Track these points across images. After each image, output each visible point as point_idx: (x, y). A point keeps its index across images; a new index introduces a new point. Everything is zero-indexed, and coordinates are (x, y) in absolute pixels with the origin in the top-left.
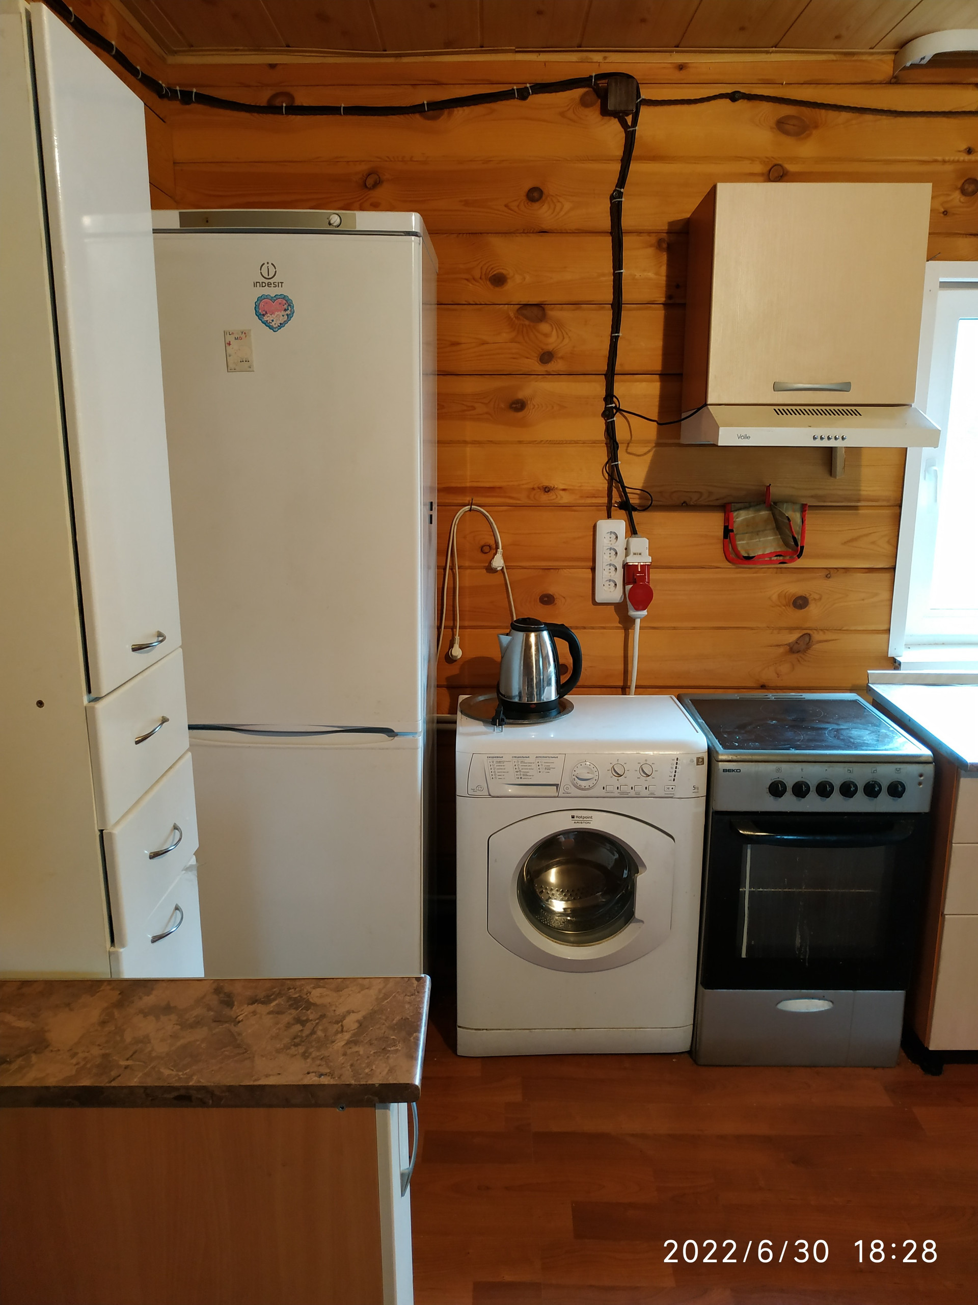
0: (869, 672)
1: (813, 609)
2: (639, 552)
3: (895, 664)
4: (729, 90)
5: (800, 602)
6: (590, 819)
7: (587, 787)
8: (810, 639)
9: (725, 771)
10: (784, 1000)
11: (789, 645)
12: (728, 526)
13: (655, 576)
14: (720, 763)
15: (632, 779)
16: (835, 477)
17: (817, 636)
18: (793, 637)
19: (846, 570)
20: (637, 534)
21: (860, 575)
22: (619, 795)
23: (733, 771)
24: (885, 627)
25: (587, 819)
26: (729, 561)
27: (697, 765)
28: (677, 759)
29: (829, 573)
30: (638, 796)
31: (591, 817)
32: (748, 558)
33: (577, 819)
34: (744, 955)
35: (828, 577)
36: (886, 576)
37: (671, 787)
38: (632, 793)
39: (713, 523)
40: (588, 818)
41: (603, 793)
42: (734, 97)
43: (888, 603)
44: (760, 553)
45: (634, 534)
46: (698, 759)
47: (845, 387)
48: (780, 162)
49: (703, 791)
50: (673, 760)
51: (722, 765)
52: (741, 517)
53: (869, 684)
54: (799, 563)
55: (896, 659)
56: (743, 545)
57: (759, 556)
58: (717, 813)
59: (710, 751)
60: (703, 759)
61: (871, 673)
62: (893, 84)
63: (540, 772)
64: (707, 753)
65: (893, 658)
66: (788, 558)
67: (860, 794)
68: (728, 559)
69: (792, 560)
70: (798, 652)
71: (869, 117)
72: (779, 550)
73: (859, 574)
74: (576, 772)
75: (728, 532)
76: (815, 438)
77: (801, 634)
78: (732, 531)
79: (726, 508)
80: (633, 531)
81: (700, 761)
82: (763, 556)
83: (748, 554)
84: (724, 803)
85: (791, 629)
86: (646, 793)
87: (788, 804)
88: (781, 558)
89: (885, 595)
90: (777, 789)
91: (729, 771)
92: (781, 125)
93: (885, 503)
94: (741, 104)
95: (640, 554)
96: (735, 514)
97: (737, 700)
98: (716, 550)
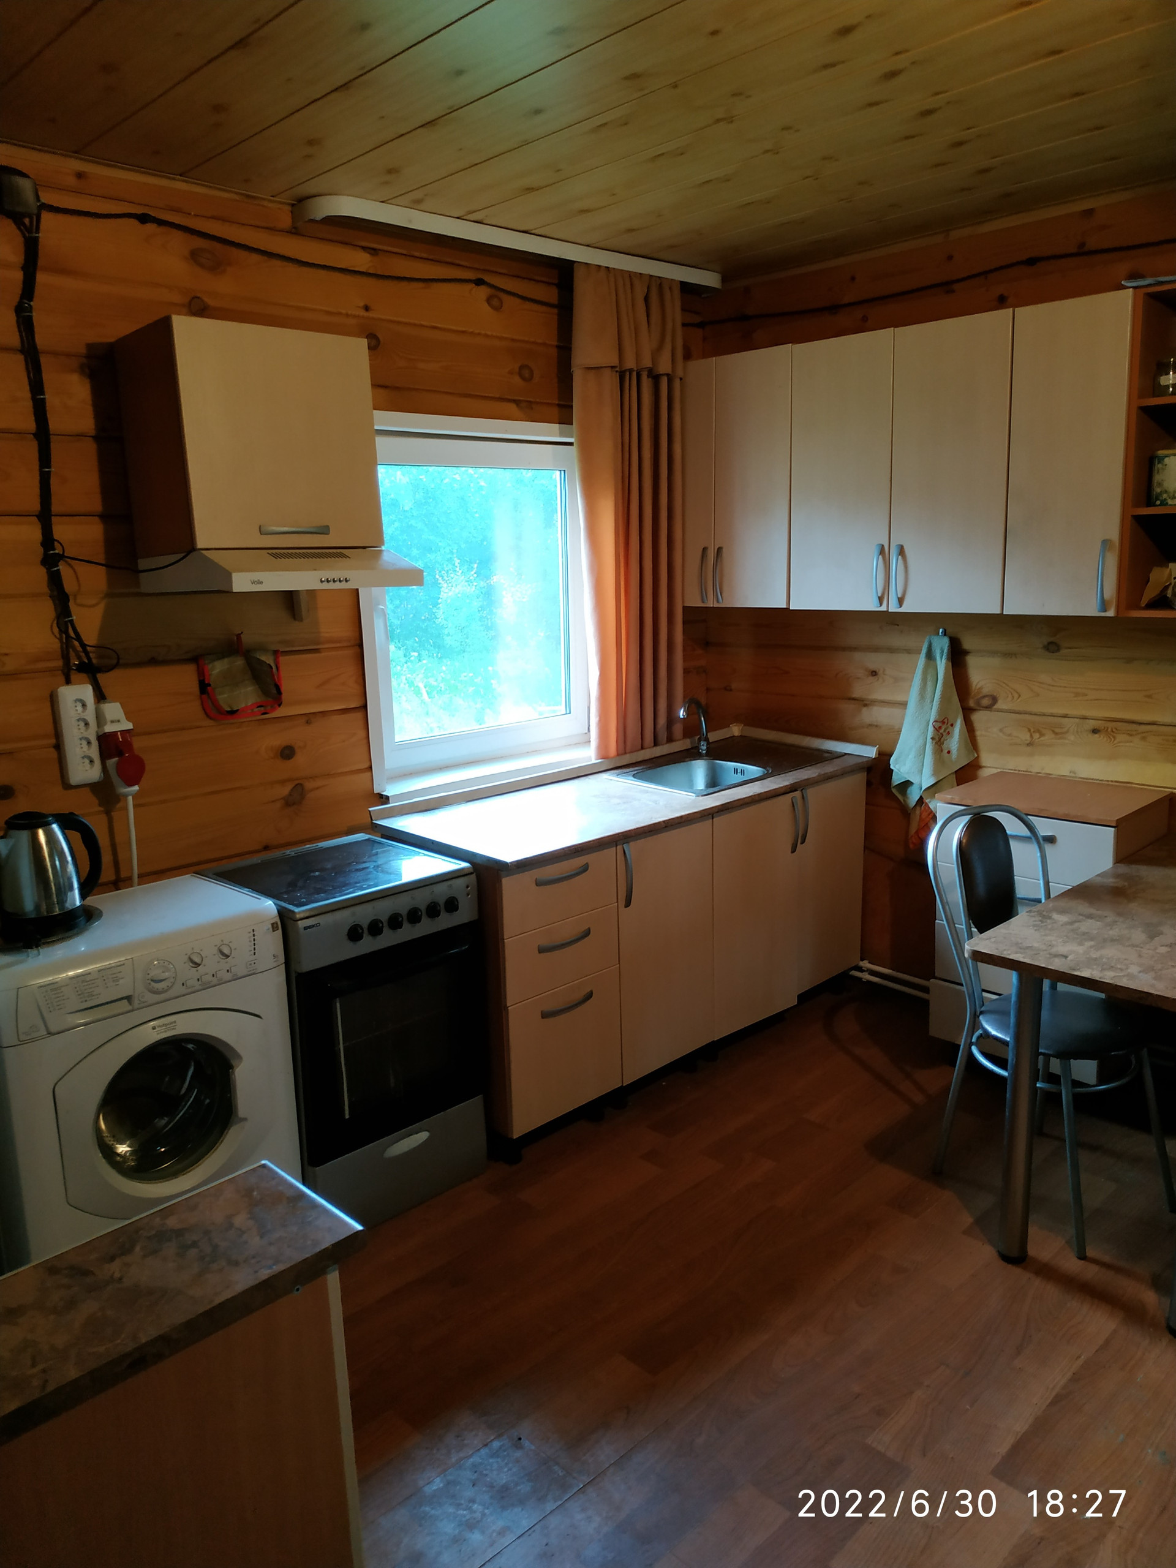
0: (370, 809)
1: (300, 759)
2: (117, 719)
3: (384, 799)
4: (139, 211)
5: (287, 753)
6: (174, 1025)
7: (166, 988)
8: (303, 789)
9: (305, 928)
10: (389, 1146)
11: (283, 798)
12: (204, 680)
13: (138, 744)
14: (299, 922)
15: (212, 964)
16: (301, 620)
17: (308, 785)
18: (286, 790)
19: (323, 713)
20: (106, 699)
21: (336, 718)
22: (201, 988)
23: (313, 926)
24: (367, 765)
25: (172, 1025)
26: (211, 718)
27: (274, 931)
28: (253, 931)
29: (309, 718)
30: (221, 983)
31: (175, 1022)
32: (233, 712)
33: (160, 1029)
34: (347, 1116)
35: (308, 722)
36: (359, 715)
37: (253, 962)
38: (215, 980)
39: (185, 678)
40: (171, 1023)
41: (184, 990)
42: (143, 219)
43: (365, 741)
44: (243, 705)
45: (103, 699)
46: (272, 924)
47: (324, 530)
48: (199, 295)
49: (282, 959)
50: (250, 933)
51: (302, 924)
52: (217, 669)
53: (374, 822)
54: (280, 712)
55: (382, 795)
56: (224, 699)
57: (243, 709)
58: (300, 976)
59: (282, 914)
60: (277, 923)
61: (372, 810)
62: (293, 233)
63: (107, 987)
64: (278, 917)
65: (378, 793)
66: (269, 707)
67: (425, 919)
68: (208, 716)
69: (273, 709)
70: (294, 804)
71: (277, 263)
72: (259, 700)
73: (335, 716)
74: (151, 975)
75: (204, 687)
76: (322, 581)
77: (293, 786)
78: (209, 685)
79: (197, 659)
80: (100, 696)
81: (274, 927)
82: (246, 708)
83: (231, 708)
84: (309, 962)
85: (283, 782)
86: (229, 976)
87: (368, 945)
88: (262, 709)
89: (361, 734)
90: (354, 934)
91: (309, 927)
92: (194, 256)
93: (345, 644)
94: (151, 227)
95: (119, 721)
96: (210, 666)
97: (259, 864)
98: (193, 707)
